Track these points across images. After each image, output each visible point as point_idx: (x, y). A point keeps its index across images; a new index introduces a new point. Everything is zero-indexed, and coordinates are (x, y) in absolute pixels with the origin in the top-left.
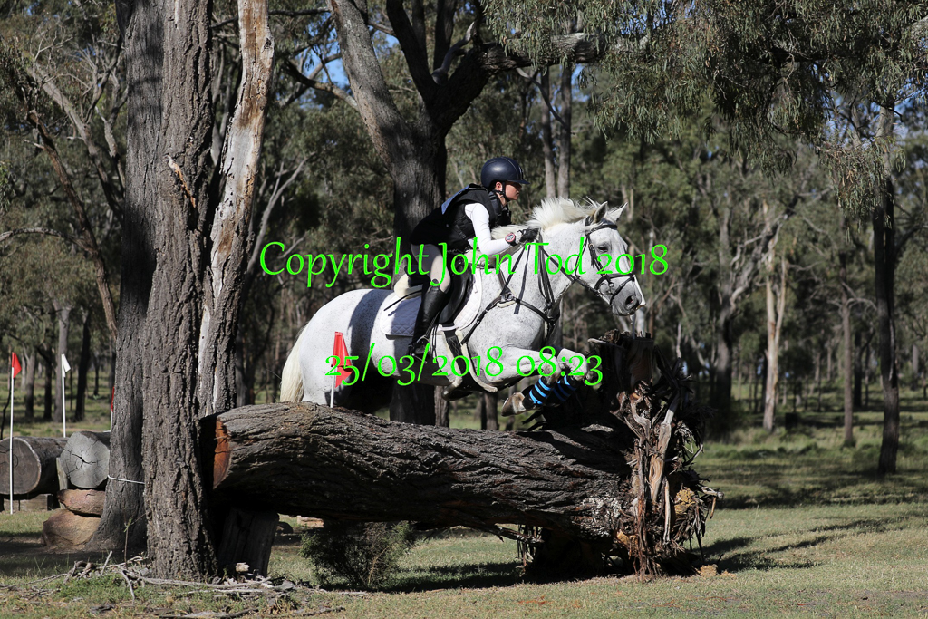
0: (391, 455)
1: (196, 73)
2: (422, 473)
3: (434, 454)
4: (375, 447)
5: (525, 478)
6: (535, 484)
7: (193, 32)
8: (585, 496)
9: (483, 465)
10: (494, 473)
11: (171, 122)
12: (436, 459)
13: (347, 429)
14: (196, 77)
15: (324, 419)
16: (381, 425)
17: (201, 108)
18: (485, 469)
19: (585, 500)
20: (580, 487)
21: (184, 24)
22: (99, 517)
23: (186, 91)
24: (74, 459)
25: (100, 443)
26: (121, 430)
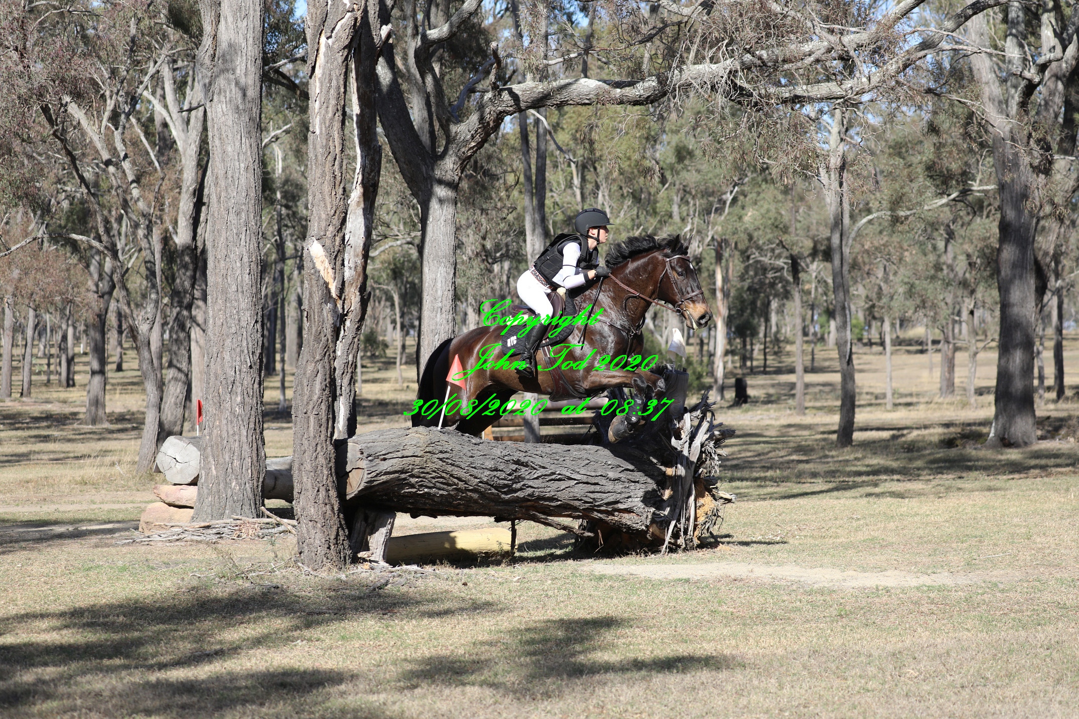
0: (483, 468)
1: (334, 173)
3: (514, 467)
4: (471, 463)
5: (584, 483)
7: (331, 142)
9: (553, 474)
10: (560, 480)
12: (515, 471)
13: (451, 449)
16: (476, 444)
17: (338, 200)
18: (553, 477)
19: (630, 500)
20: (627, 490)
21: (324, 136)
22: (192, 508)
23: (327, 188)
24: (169, 460)
25: (190, 446)
26: (210, 434)
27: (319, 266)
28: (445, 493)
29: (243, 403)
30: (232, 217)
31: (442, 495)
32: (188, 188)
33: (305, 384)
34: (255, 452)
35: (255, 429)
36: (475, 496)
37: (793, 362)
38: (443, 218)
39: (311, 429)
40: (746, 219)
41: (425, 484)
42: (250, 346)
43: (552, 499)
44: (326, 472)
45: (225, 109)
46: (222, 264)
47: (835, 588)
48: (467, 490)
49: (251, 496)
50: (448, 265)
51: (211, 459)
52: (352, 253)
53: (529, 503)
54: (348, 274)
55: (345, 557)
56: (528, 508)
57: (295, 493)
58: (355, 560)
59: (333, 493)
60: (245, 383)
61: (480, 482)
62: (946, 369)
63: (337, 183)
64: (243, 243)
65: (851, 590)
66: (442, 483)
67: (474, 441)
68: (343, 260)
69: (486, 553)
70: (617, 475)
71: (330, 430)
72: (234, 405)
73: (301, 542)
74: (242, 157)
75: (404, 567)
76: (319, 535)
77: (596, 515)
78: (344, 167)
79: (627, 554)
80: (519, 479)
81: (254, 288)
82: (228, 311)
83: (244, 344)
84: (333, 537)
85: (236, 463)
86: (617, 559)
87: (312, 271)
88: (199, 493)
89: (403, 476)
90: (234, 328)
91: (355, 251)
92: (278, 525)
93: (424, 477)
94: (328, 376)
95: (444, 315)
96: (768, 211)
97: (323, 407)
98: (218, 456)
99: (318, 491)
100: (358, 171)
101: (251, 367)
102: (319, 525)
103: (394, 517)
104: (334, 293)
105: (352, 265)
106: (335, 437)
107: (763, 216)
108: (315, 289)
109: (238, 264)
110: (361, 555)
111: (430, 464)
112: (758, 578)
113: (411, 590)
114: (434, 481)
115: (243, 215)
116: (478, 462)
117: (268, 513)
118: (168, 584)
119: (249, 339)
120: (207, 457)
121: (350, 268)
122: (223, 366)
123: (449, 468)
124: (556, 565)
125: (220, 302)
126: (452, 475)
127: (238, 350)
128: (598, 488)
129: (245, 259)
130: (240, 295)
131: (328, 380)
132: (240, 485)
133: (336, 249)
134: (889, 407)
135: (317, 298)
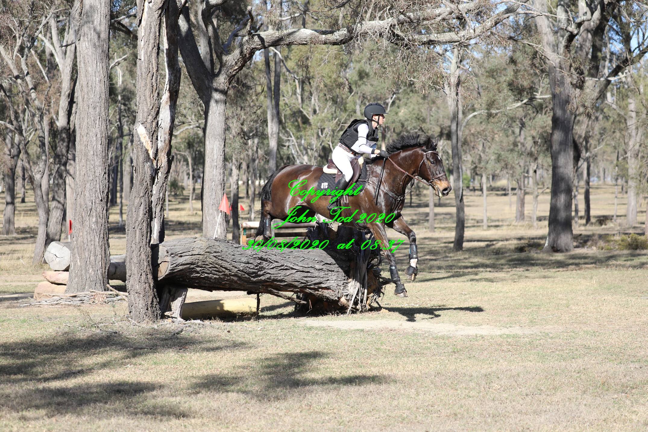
0: (240, 262)
3: (259, 261)
4: (233, 259)
5: (301, 271)
10: (286, 269)
12: (260, 264)
17: (154, 100)
18: (282, 268)
19: (328, 282)
20: (326, 276)
21: (146, 62)
22: (65, 285)
23: (148, 93)
24: (52, 256)
25: (65, 247)
26: (77, 241)
27: (143, 140)
28: (217, 277)
29: (97, 222)
30: (91, 110)
31: (215, 278)
32: (65, 92)
33: (134, 211)
34: (103, 251)
35: (104, 238)
36: (235, 279)
37: (428, 200)
38: (218, 112)
39: (137, 237)
40: (401, 114)
41: (205, 271)
42: (101, 187)
43: (281, 281)
44: (146, 264)
45: (87, 45)
46: (85, 138)
47: (451, 335)
48: (230, 275)
49: (101, 278)
50: (221, 140)
51: (77, 255)
52: (163, 132)
53: (268, 283)
54: (160, 145)
55: (157, 315)
56: (267, 286)
57: (127, 276)
58: (163, 317)
59: (150, 276)
60: (98, 210)
61: (239, 270)
62: (520, 205)
63: (154, 90)
64: (97, 126)
65: (461, 337)
66: (215, 271)
67: (235, 246)
68: (157, 137)
69: (242, 313)
70: (321, 267)
71: (148, 238)
72: (91, 223)
73: (131, 306)
74: (97, 74)
75: (193, 321)
76: (142, 302)
77: (308, 291)
78: (158, 80)
79: (327, 314)
80: (262, 268)
81: (104, 153)
82: (88, 166)
83: (98, 186)
84: (150, 303)
85: (92, 258)
86: (320, 318)
87: (139, 143)
88: (70, 276)
89: (192, 266)
90: (91, 177)
91: (164, 131)
92: (117, 295)
93: (205, 267)
94: (147, 206)
95: (218, 170)
96: (414, 109)
97: (145, 224)
98: (81, 254)
99: (141, 275)
100: (166, 83)
101: (101, 200)
102: (141, 296)
103: (187, 291)
104: (152, 156)
105: (163, 139)
106: (152, 242)
107: (410, 113)
108: (140, 153)
109: (94, 139)
110: (167, 313)
111: (208, 260)
112: (405, 329)
113: (196, 335)
114: (210, 269)
115: (98, 109)
116: (237, 259)
117: (111, 288)
118: (51, 330)
119: (101, 183)
120: (75, 254)
121: (161, 141)
122: (85, 200)
123: (220, 262)
124: (283, 321)
125: (83, 161)
126: (221, 266)
127: (94, 190)
128: (309, 274)
129: (99, 135)
130: (95, 157)
131: (148, 208)
132: (95, 271)
133: (153, 130)
134: (485, 227)
135: (141, 159)
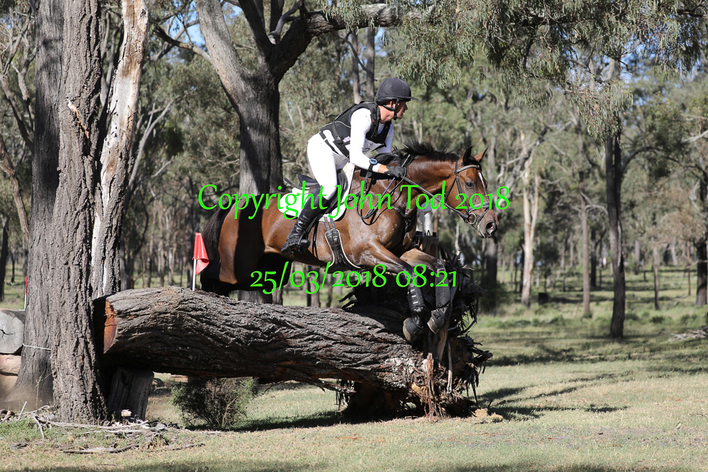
0: (239, 327)
1: (88, 35)
2: (263, 340)
3: (272, 325)
4: (227, 321)
5: (341, 343)
6: (349, 348)
7: (86, 5)
8: (387, 357)
9: (310, 334)
10: (318, 339)
11: (70, 73)
12: (273, 329)
13: (206, 307)
14: (89, 39)
15: (188, 300)
16: (231, 304)
17: (93, 62)
18: (311, 336)
23: (81, 50)
25: (16, 319)
26: (33, 309)
43: (309, 358)
48: (223, 349)
52: (118, 121)
59: (92, 345)
61: (237, 340)
80: (276, 337)
88: (22, 362)
89: (156, 333)
91: (121, 119)
126: (207, 334)
128: (355, 348)
